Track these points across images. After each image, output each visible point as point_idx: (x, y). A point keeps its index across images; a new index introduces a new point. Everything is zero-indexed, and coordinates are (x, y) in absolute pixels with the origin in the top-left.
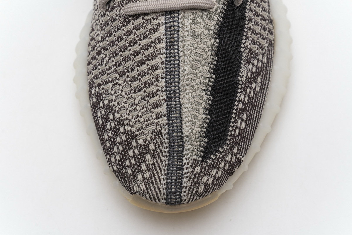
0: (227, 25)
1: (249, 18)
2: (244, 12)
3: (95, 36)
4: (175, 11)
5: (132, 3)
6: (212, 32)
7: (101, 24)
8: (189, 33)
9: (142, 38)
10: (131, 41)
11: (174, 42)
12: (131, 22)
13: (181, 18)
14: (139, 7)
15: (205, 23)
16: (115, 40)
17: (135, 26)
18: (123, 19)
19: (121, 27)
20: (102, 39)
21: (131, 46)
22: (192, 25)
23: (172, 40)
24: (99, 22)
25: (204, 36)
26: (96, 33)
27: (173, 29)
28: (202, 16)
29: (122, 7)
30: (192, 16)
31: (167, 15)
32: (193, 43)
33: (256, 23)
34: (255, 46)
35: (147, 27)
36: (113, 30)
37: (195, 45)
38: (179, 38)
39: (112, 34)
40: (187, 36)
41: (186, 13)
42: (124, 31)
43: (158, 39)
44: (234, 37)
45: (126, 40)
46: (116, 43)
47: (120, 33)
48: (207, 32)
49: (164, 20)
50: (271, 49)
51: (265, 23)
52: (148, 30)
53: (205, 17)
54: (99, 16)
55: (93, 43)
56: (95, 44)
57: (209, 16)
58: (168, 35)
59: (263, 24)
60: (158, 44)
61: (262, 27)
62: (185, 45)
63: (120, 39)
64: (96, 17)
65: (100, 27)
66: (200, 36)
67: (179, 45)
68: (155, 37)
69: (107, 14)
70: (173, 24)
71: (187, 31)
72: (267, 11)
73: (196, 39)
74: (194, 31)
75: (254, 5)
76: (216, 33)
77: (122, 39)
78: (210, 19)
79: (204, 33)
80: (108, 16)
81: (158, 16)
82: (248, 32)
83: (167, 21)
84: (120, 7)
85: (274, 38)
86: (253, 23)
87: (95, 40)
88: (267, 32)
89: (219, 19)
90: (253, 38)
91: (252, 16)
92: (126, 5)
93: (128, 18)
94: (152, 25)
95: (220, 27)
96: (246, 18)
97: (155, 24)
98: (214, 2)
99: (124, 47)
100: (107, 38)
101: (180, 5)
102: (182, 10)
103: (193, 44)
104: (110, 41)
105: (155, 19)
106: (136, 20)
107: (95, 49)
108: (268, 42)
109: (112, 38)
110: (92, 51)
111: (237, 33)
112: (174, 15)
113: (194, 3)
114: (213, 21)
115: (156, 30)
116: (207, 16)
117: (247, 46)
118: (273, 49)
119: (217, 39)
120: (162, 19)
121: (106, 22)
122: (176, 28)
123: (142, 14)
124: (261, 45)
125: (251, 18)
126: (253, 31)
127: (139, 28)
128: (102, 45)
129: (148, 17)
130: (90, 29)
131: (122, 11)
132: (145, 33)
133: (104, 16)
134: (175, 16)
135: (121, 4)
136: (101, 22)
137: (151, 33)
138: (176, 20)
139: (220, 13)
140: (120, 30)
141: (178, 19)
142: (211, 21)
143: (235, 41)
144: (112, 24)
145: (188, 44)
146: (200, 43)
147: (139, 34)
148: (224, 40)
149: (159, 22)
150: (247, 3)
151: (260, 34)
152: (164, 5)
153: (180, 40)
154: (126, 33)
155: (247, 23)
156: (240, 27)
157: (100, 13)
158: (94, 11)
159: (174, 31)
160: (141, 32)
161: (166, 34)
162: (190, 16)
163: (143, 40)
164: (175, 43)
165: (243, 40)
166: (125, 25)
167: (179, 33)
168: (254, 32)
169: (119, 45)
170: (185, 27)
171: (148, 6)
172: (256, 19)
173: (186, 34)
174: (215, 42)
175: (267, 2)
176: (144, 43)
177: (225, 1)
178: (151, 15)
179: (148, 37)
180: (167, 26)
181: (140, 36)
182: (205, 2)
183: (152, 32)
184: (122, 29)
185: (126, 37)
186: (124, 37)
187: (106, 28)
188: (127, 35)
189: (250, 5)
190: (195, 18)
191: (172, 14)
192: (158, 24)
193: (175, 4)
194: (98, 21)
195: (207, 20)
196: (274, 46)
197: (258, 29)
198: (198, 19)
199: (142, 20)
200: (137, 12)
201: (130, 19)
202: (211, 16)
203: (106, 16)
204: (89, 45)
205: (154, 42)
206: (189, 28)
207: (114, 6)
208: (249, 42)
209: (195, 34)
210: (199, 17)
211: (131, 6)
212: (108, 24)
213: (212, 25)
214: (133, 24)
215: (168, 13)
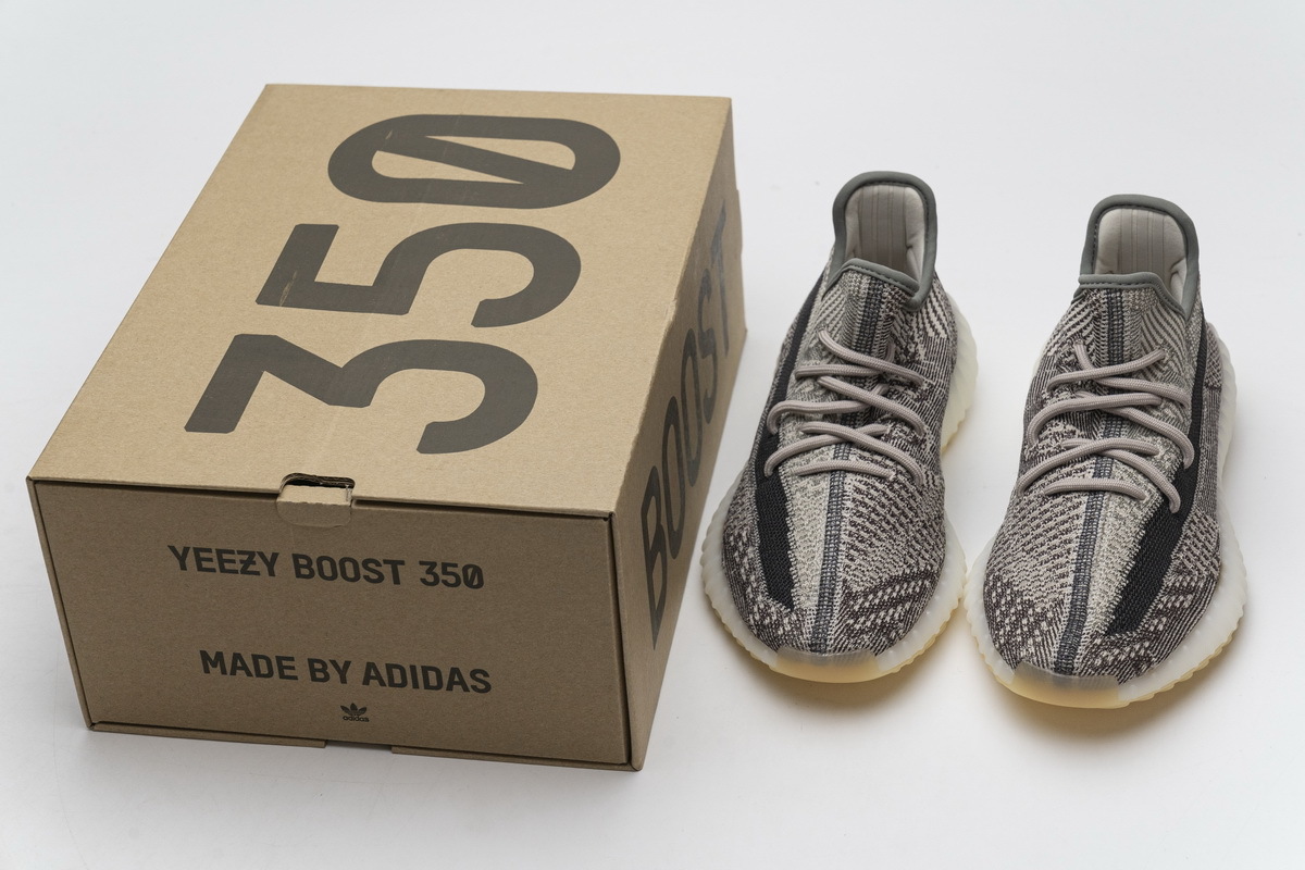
1: (1186, 535)
2: (1180, 526)
4: (1100, 491)
6: (1138, 521)
7: (1016, 510)
8: (1112, 514)
9: (1059, 515)
10: (1047, 518)
11: (1094, 519)
12: (1050, 502)
15: (1133, 510)
17: (1054, 505)
18: (1041, 500)
19: (1038, 507)
21: (1046, 523)
22: (1117, 509)
23: (1092, 517)
25: (1129, 522)
27: (1095, 507)
28: (1130, 503)
29: (1042, 488)
30: (1118, 501)
31: (1091, 495)
32: (1115, 524)
34: (1190, 564)
35: (1066, 505)
36: (1027, 512)
37: (1117, 526)
38: (1100, 516)
39: (1026, 516)
40: (1109, 516)
41: (1112, 494)
42: (1041, 510)
43: (1077, 516)
45: (1041, 518)
47: (1035, 513)
48: (1132, 519)
49: (1087, 498)
52: (1067, 507)
53: (1133, 506)
57: (1138, 506)
58: (1088, 513)
60: (1076, 520)
62: (1106, 524)
66: (1124, 521)
67: (1099, 523)
68: (1074, 514)
69: (1024, 498)
70: (1095, 503)
71: (1110, 512)
73: (1120, 522)
74: (1119, 514)
76: (1143, 525)
77: (1036, 519)
78: (1139, 509)
79: (1129, 518)
80: (1025, 501)
81: (1082, 494)
82: (1183, 546)
83: (1090, 501)
84: (1040, 489)
85: (1218, 575)
86: (1191, 543)
89: (1149, 513)
90: (1188, 555)
91: (1191, 535)
93: (1047, 499)
94: (1073, 503)
95: (1149, 520)
96: (1183, 534)
98: (1146, 495)
99: (1038, 525)
102: (1108, 491)
103: (1115, 526)
106: (1057, 498)
108: (1208, 571)
111: (1169, 540)
112: (1098, 495)
115: (1076, 508)
116: (1136, 504)
117: (1179, 558)
119: (1143, 529)
120: (1085, 498)
121: (1021, 508)
122: (1098, 508)
123: (1063, 493)
126: (1191, 550)
127: (1058, 506)
129: (1070, 496)
132: (1063, 510)
133: (1020, 502)
134: (1100, 496)
135: (1042, 485)
137: (1070, 510)
138: (1100, 500)
139: (1151, 508)
140: (1035, 511)
141: (1102, 499)
142: (1140, 511)
144: (1027, 506)
145: (1109, 523)
146: (1123, 526)
147: (1056, 512)
148: (1151, 536)
149: (1081, 500)
151: (1199, 557)
152: (1090, 485)
153: (1101, 519)
154: (1043, 512)
155: (1182, 537)
156: (1174, 536)
157: (1018, 497)
159: (1096, 510)
160: (1058, 510)
161: (1086, 512)
162: (1117, 499)
163: (1060, 517)
165: (1176, 550)
166: (1042, 505)
167: (1101, 512)
168: (1192, 552)
169: (1031, 525)
170: (1109, 509)
172: (1195, 541)
174: (1141, 532)
176: (1061, 520)
178: (1074, 494)
179: (1066, 513)
180: (1089, 505)
183: (1072, 509)
184: (1038, 509)
185: (1041, 516)
186: (1039, 517)
188: (1043, 514)
190: (1122, 503)
191: (1096, 494)
192: (1079, 502)
193: (1100, 485)
195: (1135, 509)
196: (1216, 582)
198: (1125, 505)
199: (1063, 498)
202: (1140, 506)
203: (1023, 500)
205: (1071, 518)
206: (1113, 510)
207: (1034, 488)
208: (1182, 556)
209: (1119, 517)
210: (1127, 503)
212: (1024, 509)
213: (1140, 514)
215: (1093, 492)
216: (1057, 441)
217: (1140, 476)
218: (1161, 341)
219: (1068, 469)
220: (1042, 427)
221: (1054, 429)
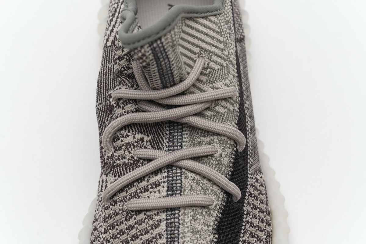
0: (226, 220)
1: (247, 212)
2: (242, 207)
3: (98, 227)
4: (175, 208)
5: (135, 199)
6: (211, 228)
7: (105, 216)
8: (189, 229)
9: (143, 233)
10: (133, 235)
11: (174, 239)
12: (133, 217)
13: (182, 215)
14: (141, 204)
15: (205, 219)
16: (117, 233)
17: (137, 221)
18: (126, 214)
19: (123, 221)
20: (105, 231)
21: (133, 241)
22: (192, 222)
23: (173, 236)
24: (103, 214)
25: (203, 232)
26: (99, 224)
27: (174, 225)
28: (202, 213)
29: (125, 202)
30: (192, 213)
31: (168, 212)
32: (193, 239)
33: (254, 216)
34: (253, 238)
35: (149, 223)
36: (115, 224)
37: (195, 241)
38: (180, 234)
39: (115, 227)
40: (187, 232)
41: (186, 209)
42: (126, 225)
43: (159, 234)
44: (233, 231)
45: (128, 234)
46: (118, 236)
47: (122, 227)
48: (206, 228)
49: (165, 216)
50: (269, 241)
51: (263, 215)
52: (150, 226)
53: (205, 214)
54: (103, 208)
55: (96, 233)
56: (98, 235)
57: (208, 213)
58: (169, 231)
59: (261, 216)
60: (159, 239)
61: (259, 220)
62: (185, 241)
63: (122, 232)
64: (100, 209)
65: (104, 219)
66: (199, 233)
67: (180, 241)
68: (156, 233)
69: (110, 207)
70: (173, 221)
71: (187, 227)
72: (265, 202)
73: (196, 235)
74: (194, 227)
75: (252, 199)
76: (215, 229)
77: (124, 233)
78: (210, 215)
79: (203, 229)
80: (112, 210)
81: (160, 212)
82: (246, 225)
83: (168, 218)
84: (123, 202)
85: (271, 229)
86: (251, 216)
87: (98, 231)
88: (265, 224)
89: (218, 215)
90: (251, 231)
91: (250, 209)
92: (129, 200)
93: (130, 213)
94: (154, 221)
95: (219, 222)
96: (244, 212)
97: (156, 220)
98: (214, 199)
99: (126, 241)
100: (110, 231)
101: (181, 203)
102: (182, 207)
103: (193, 241)
104: (113, 234)
105: (157, 216)
106: (139, 215)
107: (98, 240)
108: (266, 234)
109: (114, 231)
110: (95, 242)
111: (236, 228)
112: (174, 212)
113: (194, 201)
114: (212, 217)
115: (157, 226)
116: (206, 212)
117: (245, 240)
118: (271, 240)
119: (216, 234)
120: (163, 216)
121: (109, 215)
122: (177, 224)
123: (144, 210)
124: (259, 237)
125: (249, 211)
126: (252, 223)
127: (141, 223)
128: (105, 237)
129: (150, 213)
130: (93, 219)
131: (125, 206)
132: (146, 228)
133: (108, 209)
134: (176, 213)
135: (125, 199)
136: (104, 214)
137: (152, 228)
138: (177, 217)
139: (219, 210)
140: (122, 224)
141: (178, 216)
142: (211, 218)
143: (234, 235)
144: (115, 217)
145: (188, 240)
146: (200, 239)
147: (141, 229)
148: (223, 235)
149: (160, 218)
150: (245, 197)
151: (258, 226)
152: (165, 203)
153: (180, 236)
154: (129, 227)
155: (245, 217)
156: (239, 221)
157: (104, 205)
158: (98, 202)
159: (175, 228)
160: (142, 227)
161: (167, 230)
162: (191, 212)
163: (145, 235)
164: (176, 239)
165: (242, 234)
166: (127, 219)
167: (180, 230)
168: (253, 225)
169: (121, 238)
170: (185, 223)
171: (150, 203)
172: (254, 212)
173: (186, 230)
174: (214, 238)
175: (264, 194)
176: (146, 239)
177: (224, 198)
178: (153, 211)
179: (149, 232)
180: (168, 222)
181: (141, 231)
182: (205, 200)
183: (154, 227)
184: (124, 223)
185: (128, 231)
186: (126, 232)
187: (109, 220)
188: (130, 229)
189: (248, 199)
190: (195, 215)
191: (172, 211)
192: (159, 220)
193: (175, 202)
194: (102, 212)
195: (206, 217)
196: (271, 237)
197: (256, 222)
198: (198, 216)
199: (144, 215)
200: (139, 208)
201: (132, 215)
202: (210, 213)
203: (110, 209)
204: (92, 234)
205: (155, 237)
206: (189, 224)
207: (118, 200)
208: (247, 235)
209: (195, 231)
210: (199, 214)
211: (134, 202)
212: (111, 218)
213: (212, 221)
214: (135, 219)
215: (170, 209)
216: (130, 153)
217: (205, 181)
218: (197, 50)
219: (144, 184)
220: (114, 138)
221: (127, 140)
